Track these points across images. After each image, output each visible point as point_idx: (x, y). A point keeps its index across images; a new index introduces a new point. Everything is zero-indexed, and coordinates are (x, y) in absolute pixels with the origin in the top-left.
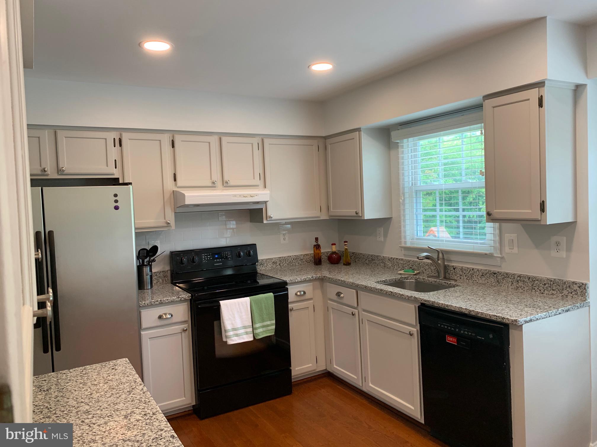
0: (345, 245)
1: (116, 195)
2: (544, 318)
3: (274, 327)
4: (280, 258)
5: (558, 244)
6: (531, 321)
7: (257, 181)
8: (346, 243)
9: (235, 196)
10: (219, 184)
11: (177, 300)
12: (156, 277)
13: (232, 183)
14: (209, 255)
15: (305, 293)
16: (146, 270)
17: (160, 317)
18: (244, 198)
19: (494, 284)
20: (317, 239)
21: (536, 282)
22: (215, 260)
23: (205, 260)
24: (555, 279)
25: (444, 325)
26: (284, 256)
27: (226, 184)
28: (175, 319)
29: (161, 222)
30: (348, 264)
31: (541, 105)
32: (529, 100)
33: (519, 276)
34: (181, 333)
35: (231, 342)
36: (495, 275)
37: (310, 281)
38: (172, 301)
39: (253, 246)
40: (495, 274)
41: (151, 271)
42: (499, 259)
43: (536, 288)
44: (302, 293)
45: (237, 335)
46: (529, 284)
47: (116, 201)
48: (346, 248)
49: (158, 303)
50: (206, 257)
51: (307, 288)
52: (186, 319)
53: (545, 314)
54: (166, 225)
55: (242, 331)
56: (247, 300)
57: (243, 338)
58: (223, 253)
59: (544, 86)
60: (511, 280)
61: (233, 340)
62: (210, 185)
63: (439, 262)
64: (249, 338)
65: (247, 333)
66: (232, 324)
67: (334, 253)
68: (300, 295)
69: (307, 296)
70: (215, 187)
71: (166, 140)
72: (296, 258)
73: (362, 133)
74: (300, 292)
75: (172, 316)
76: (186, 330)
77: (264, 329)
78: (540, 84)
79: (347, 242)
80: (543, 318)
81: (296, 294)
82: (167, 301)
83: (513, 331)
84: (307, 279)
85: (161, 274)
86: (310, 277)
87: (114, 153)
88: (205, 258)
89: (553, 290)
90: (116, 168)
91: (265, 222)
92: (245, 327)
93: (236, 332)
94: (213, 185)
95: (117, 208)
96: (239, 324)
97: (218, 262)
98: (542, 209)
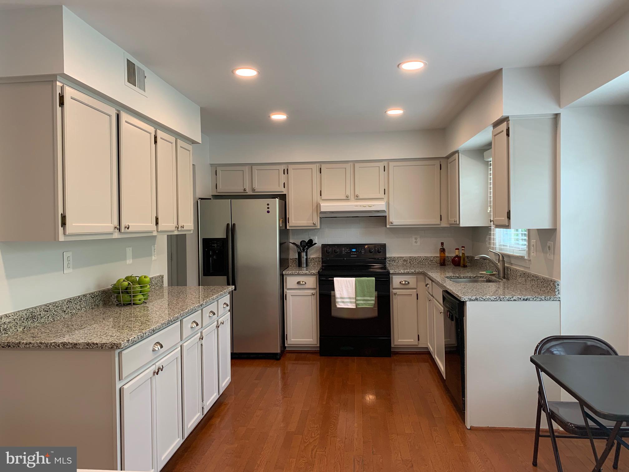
0: (462, 250)
1: (268, 205)
3: (373, 302)
4: (410, 257)
5: (549, 248)
6: (476, 299)
7: (382, 195)
8: (463, 248)
9: (357, 206)
10: (352, 197)
11: (309, 273)
12: (313, 261)
13: (361, 197)
14: (348, 249)
15: (409, 283)
16: (304, 254)
17: (299, 283)
18: (364, 208)
19: (524, 283)
20: (442, 244)
21: (539, 281)
22: (352, 253)
23: (344, 252)
24: (545, 278)
26: (414, 256)
27: (357, 198)
28: (307, 286)
29: (310, 223)
30: (465, 266)
31: (508, 134)
32: (503, 131)
34: (311, 295)
35: (338, 306)
37: (412, 274)
38: (305, 274)
39: (384, 246)
40: (525, 274)
41: (307, 255)
42: (528, 262)
43: (538, 286)
44: (407, 283)
45: (343, 302)
47: (268, 208)
48: (463, 252)
49: (297, 273)
50: (345, 250)
51: (412, 280)
52: (315, 287)
54: (313, 225)
55: (348, 300)
56: (353, 279)
57: (348, 305)
58: (358, 249)
59: (509, 120)
60: (530, 279)
61: (339, 305)
62: (345, 198)
63: (499, 264)
64: (353, 306)
65: (351, 302)
66: (341, 294)
67: (457, 256)
68: (405, 284)
69: (411, 285)
70: (349, 200)
72: (426, 259)
73: (460, 154)
74: (405, 281)
75: (305, 283)
76: (314, 294)
77: (364, 302)
78: (507, 119)
79: (464, 247)
81: (400, 283)
82: (302, 273)
83: (465, 306)
84: (410, 272)
85: (317, 260)
86: (413, 271)
87: (283, 178)
88: (344, 251)
89: (544, 287)
90: (284, 187)
91: (388, 226)
92: (350, 298)
93: (343, 300)
94: (347, 199)
95: (268, 212)
96: (345, 295)
97: (355, 255)
98: (509, 217)
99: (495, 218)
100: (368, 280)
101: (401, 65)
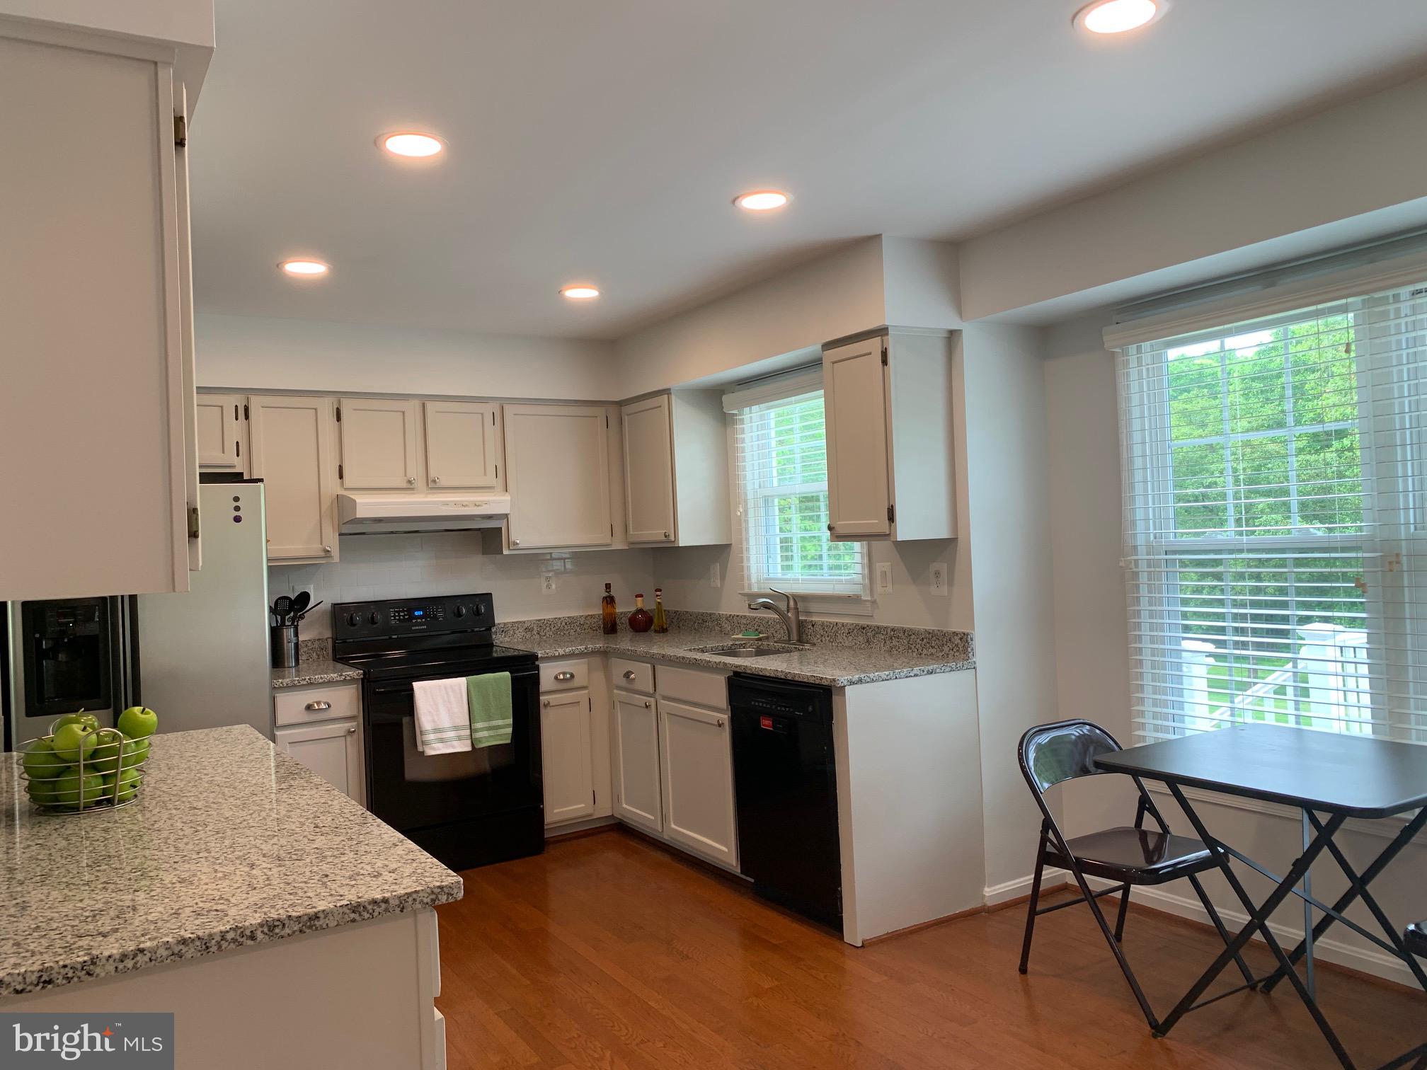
0: (657, 596)
1: (236, 499)
2: (886, 680)
3: (510, 730)
4: (539, 620)
5: (937, 574)
6: (860, 681)
7: (490, 479)
8: (658, 593)
9: (446, 504)
10: (420, 483)
11: (338, 679)
12: (305, 649)
13: (444, 482)
14: (403, 611)
15: (572, 676)
16: (288, 633)
17: (309, 707)
18: (463, 508)
19: (863, 645)
20: (608, 586)
21: (913, 637)
22: (414, 621)
23: (395, 619)
24: (933, 630)
25: (759, 702)
26: (547, 617)
27: (432, 485)
28: (333, 713)
29: (314, 549)
30: (663, 630)
31: (885, 362)
32: (870, 354)
33: (893, 630)
34: (345, 736)
35: (430, 752)
36: (864, 631)
37: (581, 655)
38: (329, 682)
39: (487, 598)
40: (864, 628)
41: (296, 635)
42: (869, 604)
43: (913, 647)
44: (568, 676)
45: (442, 740)
46: (905, 641)
47: (237, 509)
48: (659, 600)
49: (305, 683)
50: (397, 614)
51: (577, 667)
52: (355, 713)
53: (887, 673)
54: (322, 554)
55: (452, 734)
56: (462, 681)
57: (453, 747)
58: (429, 609)
59: (887, 334)
60: (883, 637)
61: (434, 749)
62: (405, 485)
63: (790, 615)
64: (464, 747)
65: (459, 738)
66: (434, 721)
67: (640, 611)
68: (565, 680)
69: (577, 682)
70: (413, 489)
71: (326, 408)
72: (571, 621)
73: (673, 398)
74: (564, 674)
75: (329, 706)
76: (354, 732)
77: (492, 733)
78: (882, 332)
79: (660, 590)
80: (883, 680)
81: (556, 678)
82: (321, 681)
83: (837, 697)
84: (577, 652)
85: (316, 645)
86: (582, 647)
87: (235, 429)
88: (395, 616)
89: (933, 647)
90: (238, 455)
91: (506, 552)
92: (456, 728)
93: (439, 735)
94: (409, 487)
95: (237, 519)
96: (445, 722)
97: (421, 624)
98: (891, 517)
99: (839, 521)
100: (496, 679)
101: (740, 199)
